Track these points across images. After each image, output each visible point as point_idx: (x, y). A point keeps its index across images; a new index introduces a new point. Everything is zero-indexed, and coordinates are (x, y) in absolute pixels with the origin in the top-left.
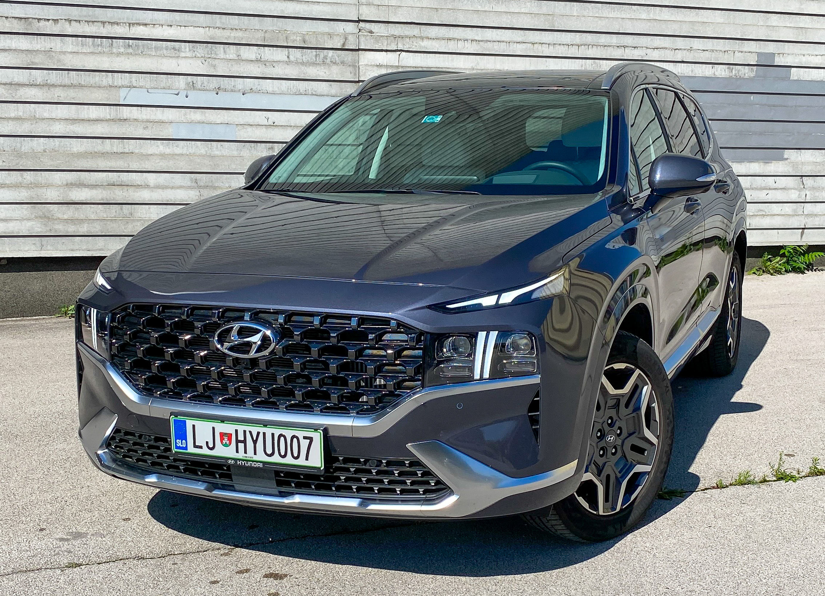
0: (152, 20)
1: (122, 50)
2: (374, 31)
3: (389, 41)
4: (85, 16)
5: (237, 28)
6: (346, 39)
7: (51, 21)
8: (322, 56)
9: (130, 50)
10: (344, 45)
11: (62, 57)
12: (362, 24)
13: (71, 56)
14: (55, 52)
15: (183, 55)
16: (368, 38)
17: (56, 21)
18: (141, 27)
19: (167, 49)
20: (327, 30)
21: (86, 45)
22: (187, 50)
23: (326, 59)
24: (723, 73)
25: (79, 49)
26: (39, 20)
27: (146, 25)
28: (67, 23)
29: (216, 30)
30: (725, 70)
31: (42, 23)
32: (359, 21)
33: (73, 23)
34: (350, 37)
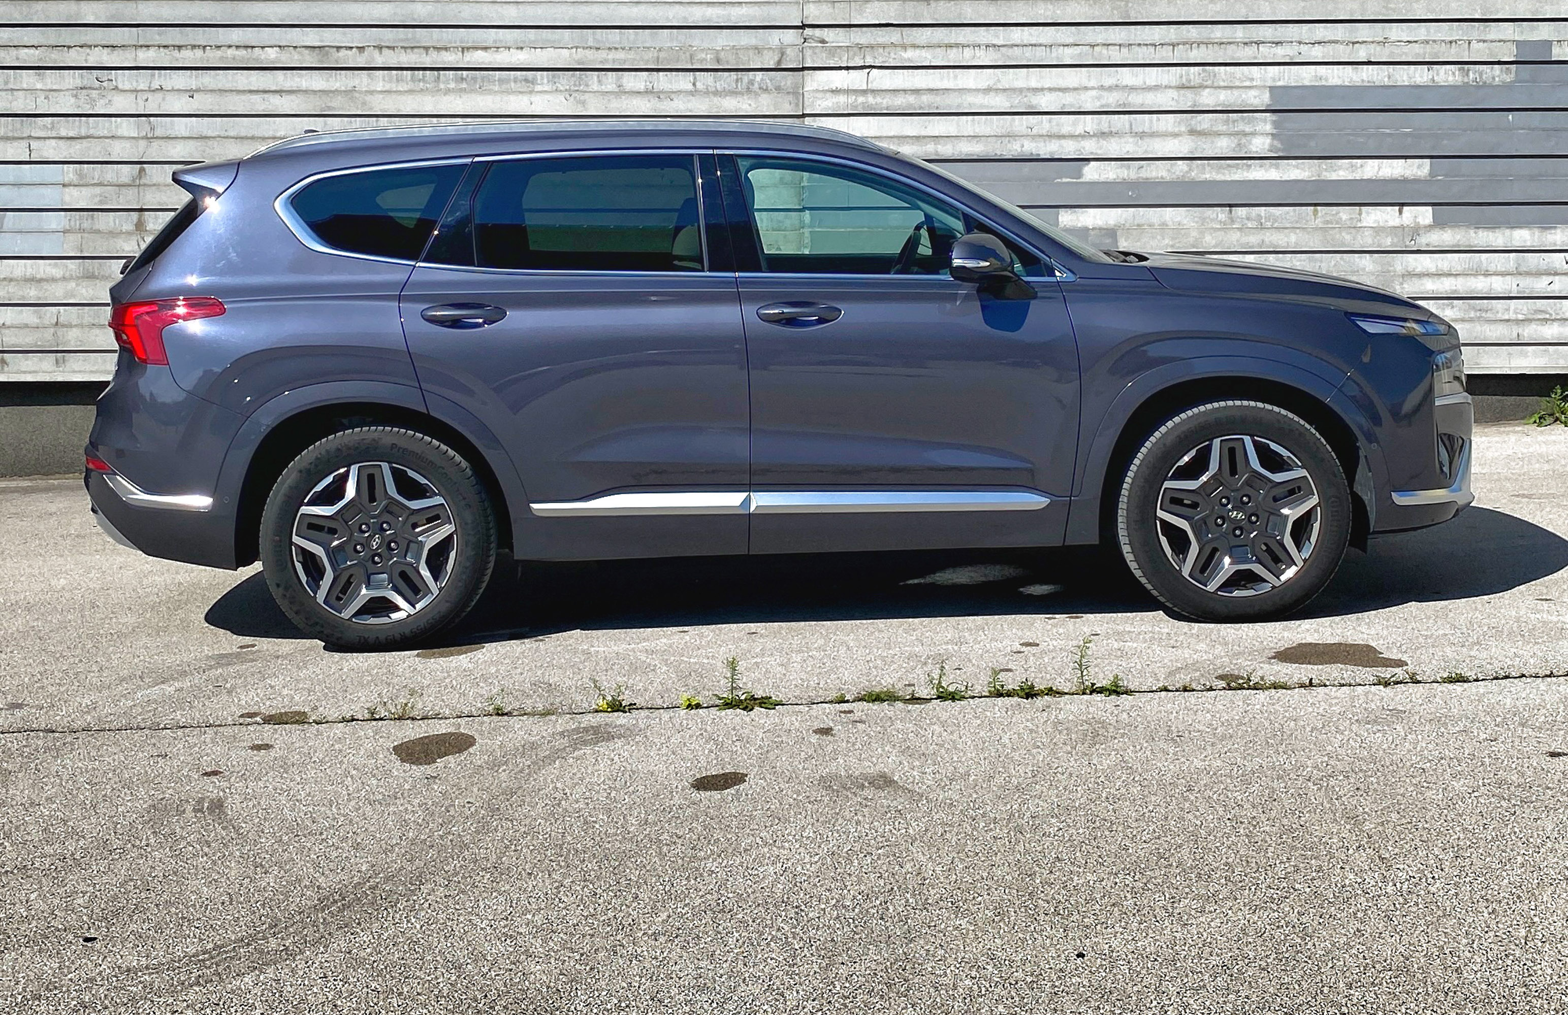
0: (495, 41)
1: (452, 85)
2: (827, 39)
3: (851, 53)
4: (402, 40)
5: (617, 46)
6: (783, 54)
7: (354, 50)
8: (745, 80)
9: (464, 85)
10: (779, 62)
11: (368, 98)
12: (808, 31)
13: (381, 96)
14: (360, 92)
15: (538, 88)
16: (817, 51)
17: (361, 49)
18: (480, 52)
19: (515, 82)
20: (754, 42)
21: (402, 80)
22: (545, 81)
23: (753, 84)
24: (1451, 78)
25: (394, 87)
26: (338, 48)
27: (485, 49)
28: (377, 51)
29: (587, 51)
30: (1454, 74)
31: (343, 52)
32: (803, 27)
34: (789, 51)
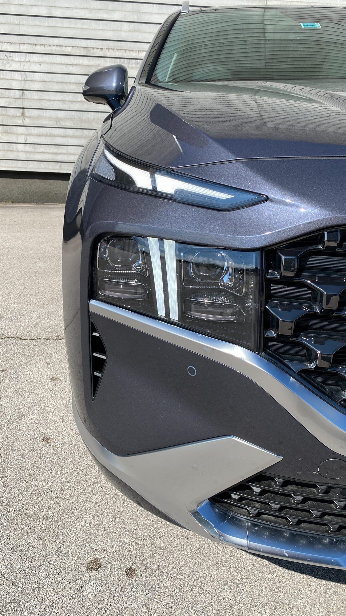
4: (117, 47)
7: (99, 49)
17: (102, 49)
26: (93, 48)
28: (107, 50)
31: (95, 50)
33: (110, 50)
